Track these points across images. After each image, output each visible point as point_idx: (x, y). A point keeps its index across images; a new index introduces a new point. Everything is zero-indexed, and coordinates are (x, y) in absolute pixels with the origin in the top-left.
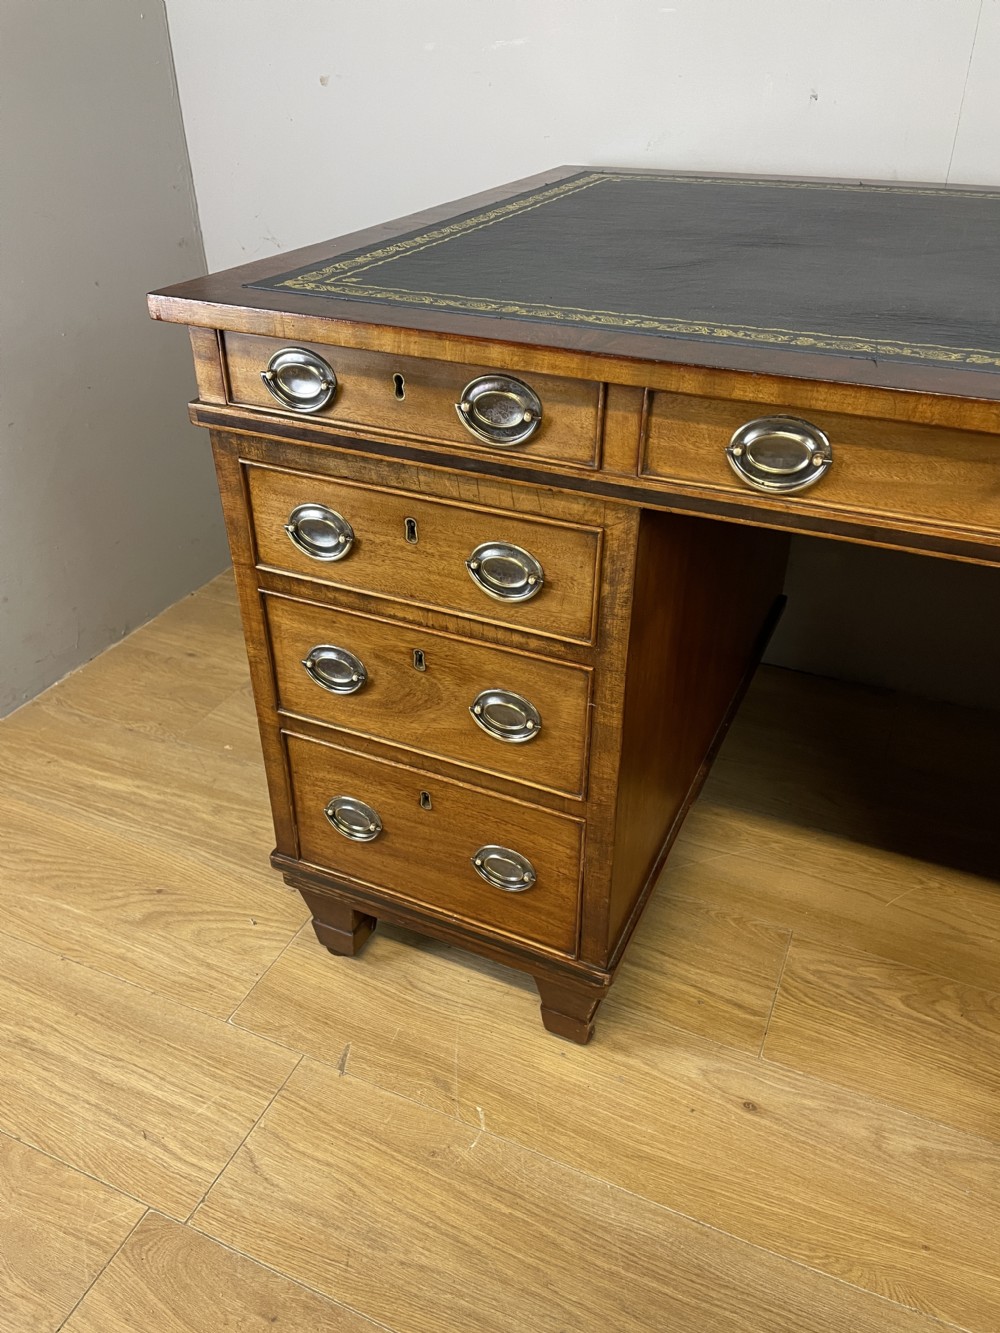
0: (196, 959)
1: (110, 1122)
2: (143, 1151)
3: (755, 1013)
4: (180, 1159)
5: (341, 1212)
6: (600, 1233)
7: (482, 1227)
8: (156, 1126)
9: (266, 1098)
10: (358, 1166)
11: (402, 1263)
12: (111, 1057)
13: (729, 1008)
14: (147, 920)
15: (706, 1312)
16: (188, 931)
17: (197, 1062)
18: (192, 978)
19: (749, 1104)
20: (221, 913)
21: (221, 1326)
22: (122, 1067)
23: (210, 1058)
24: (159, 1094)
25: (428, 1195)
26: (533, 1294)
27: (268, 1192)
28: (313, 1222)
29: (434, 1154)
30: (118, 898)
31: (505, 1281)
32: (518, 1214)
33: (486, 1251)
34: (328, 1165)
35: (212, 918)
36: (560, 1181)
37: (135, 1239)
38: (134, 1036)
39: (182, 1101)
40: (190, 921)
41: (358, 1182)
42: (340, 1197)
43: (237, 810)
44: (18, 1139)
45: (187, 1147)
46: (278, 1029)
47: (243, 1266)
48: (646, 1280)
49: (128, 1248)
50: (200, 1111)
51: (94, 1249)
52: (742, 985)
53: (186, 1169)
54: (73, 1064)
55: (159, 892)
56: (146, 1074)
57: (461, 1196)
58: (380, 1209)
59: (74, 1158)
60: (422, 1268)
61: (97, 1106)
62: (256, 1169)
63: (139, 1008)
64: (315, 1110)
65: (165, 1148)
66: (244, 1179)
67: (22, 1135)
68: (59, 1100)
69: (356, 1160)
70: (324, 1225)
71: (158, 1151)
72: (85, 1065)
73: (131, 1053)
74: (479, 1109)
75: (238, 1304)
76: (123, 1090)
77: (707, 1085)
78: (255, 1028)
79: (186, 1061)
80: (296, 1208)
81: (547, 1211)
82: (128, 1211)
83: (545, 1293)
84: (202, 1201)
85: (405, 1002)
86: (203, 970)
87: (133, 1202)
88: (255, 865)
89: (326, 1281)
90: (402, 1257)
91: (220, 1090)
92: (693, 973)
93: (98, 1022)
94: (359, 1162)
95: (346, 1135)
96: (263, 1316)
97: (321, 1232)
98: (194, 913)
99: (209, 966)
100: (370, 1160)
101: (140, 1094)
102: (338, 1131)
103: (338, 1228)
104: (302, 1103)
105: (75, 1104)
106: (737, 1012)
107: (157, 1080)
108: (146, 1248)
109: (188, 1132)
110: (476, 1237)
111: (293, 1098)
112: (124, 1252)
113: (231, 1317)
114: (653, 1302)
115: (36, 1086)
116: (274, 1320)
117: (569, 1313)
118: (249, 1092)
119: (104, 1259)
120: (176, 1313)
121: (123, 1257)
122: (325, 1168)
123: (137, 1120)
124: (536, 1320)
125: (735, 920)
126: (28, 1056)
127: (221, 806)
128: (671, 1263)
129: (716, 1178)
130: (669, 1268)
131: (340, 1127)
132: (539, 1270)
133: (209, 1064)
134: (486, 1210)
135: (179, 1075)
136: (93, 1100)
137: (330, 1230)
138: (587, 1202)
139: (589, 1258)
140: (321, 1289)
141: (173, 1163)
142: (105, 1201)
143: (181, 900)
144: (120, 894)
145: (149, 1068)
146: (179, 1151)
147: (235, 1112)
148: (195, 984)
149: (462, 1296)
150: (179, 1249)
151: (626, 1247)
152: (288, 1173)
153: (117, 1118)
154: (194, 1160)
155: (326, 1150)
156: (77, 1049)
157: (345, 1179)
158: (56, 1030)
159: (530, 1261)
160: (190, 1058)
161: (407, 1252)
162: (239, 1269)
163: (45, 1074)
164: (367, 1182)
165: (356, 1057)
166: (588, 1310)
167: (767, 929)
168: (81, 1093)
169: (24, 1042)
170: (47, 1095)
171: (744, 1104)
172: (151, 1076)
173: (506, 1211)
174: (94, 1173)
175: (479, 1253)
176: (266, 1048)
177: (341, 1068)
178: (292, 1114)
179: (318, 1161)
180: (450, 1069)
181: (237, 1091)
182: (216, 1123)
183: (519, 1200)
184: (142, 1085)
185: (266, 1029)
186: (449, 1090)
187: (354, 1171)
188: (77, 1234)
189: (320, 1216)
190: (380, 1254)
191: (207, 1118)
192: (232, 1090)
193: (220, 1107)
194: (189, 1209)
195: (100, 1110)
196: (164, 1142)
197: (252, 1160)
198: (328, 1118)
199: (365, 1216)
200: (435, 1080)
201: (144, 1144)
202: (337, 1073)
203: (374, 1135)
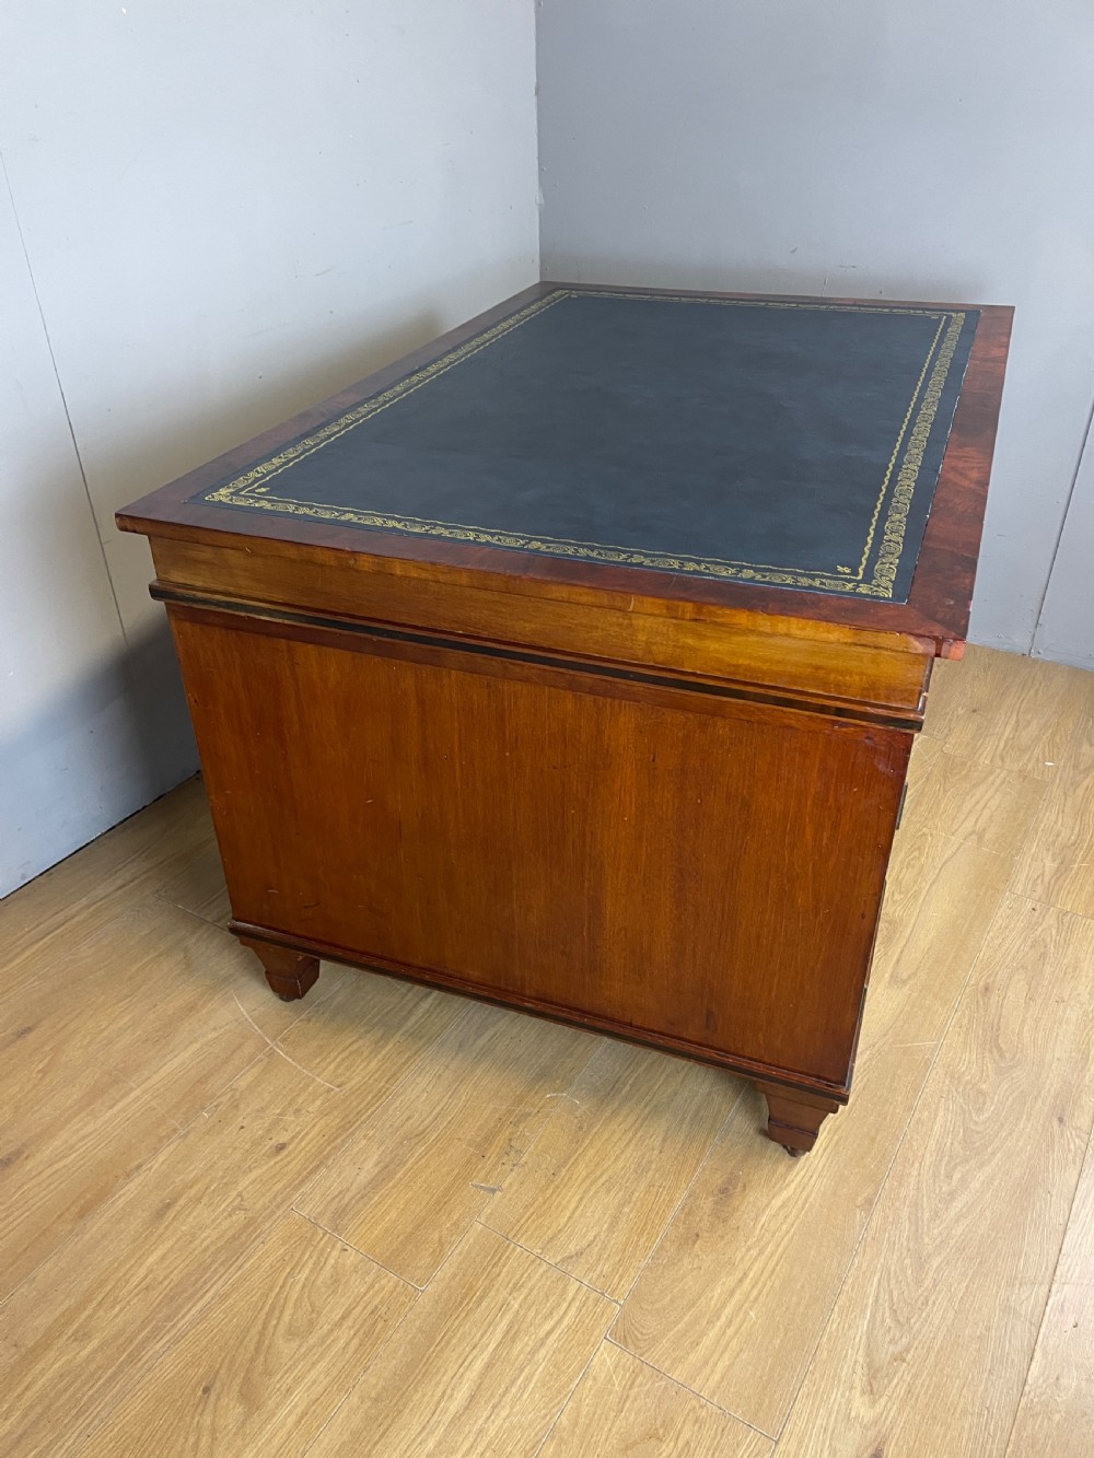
0: (331, 1331)
1: (514, 1390)
2: (551, 1353)
4: (562, 1317)
5: (621, 1190)
8: (526, 1344)
9: (514, 1249)
10: (583, 1181)
11: (661, 1152)
12: (439, 1403)
14: (250, 1398)
16: (285, 1348)
17: (463, 1314)
18: (355, 1335)
20: (270, 1313)
21: (702, 1272)
22: (453, 1389)
23: (461, 1303)
24: (492, 1346)
25: (613, 1133)
27: (599, 1243)
28: (626, 1210)
29: (581, 1128)
30: (196, 1443)
31: (674, 1094)
32: (631, 1081)
33: (654, 1102)
34: (581, 1199)
35: (274, 1323)
37: (632, 1347)
38: (418, 1382)
39: (503, 1325)
40: (270, 1346)
41: (598, 1178)
42: (609, 1191)
43: (95, 1310)
45: (551, 1313)
46: (441, 1245)
47: (658, 1259)
49: (640, 1351)
50: (516, 1306)
51: (638, 1382)
53: (573, 1309)
54: (439, 1444)
55: (206, 1390)
56: (466, 1364)
57: (614, 1114)
58: (620, 1164)
59: (548, 1418)
61: (494, 1407)
62: (580, 1254)
63: (381, 1383)
64: (532, 1210)
65: (550, 1333)
66: (586, 1263)
69: (579, 1181)
70: (629, 1203)
71: (554, 1336)
72: (443, 1429)
74: (548, 1096)
75: (686, 1261)
76: (480, 1384)
78: (435, 1264)
79: (460, 1325)
80: (615, 1220)
82: (606, 1356)
84: (602, 1294)
85: (437, 1140)
86: (349, 1322)
87: (598, 1354)
88: (205, 1283)
89: (671, 1200)
90: (656, 1153)
91: (498, 1290)
93: (387, 1429)
94: (581, 1178)
95: (557, 1187)
96: (695, 1242)
97: (635, 1204)
98: (259, 1344)
99: (344, 1318)
100: (582, 1170)
101: (489, 1366)
102: (553, 1192)
103: (633, 1193)
104: (524, 1220)
105: (488, 1430)
107: (475, 1352)
108: (639, 1336)
109: (537, 1314)
110: (646, 1106)
111: (517, 1228)
112: (642, 1355)
113: (695, 1265)
116: (697, 1236)
118: (504, 1266)
119: (647, 1370)
120: (693, 1305)
121: (646, 1355)
122: (584, 1201)
123: (516, 1364)
127: (77, 1331)
131: (549, 1192)
133: (468, 1304)
134: (626, 1099)
135: (474, 1330)
136: (487, 1413)
137: (634, 1198)
140: (678, 1204)
141: (565, 1322)
142: (595, 1379)
143: (232, 1362)
144: (192, 1440)
145: (460, 1361)
146: (555, 1319)
147: (522, 1275)
148: (365, 1328)
149: (684, 1118)
150: (642, 1308)
152: (585, 1229)
153: (513, 1382)
154: (565, 1305)
155: (569, 1201)
156: (420, 1443)
157: (593, 1189)
159: (662, 1078)
160: (457, 1322)
161: (654, 1150)
162: (660, 1261)
164: (598, 1173)
165: (485, 1180)
168: (476, 1427)
172: (470, 1358)
173: (628, 1087)
174: (566, 1395)
175: (656, 1105)
176: (460, 1254)
177: (493, 1191)
178: (533, 1228)
179: (577, 1207)
180: (509, 1112)
181: (502, 1274)
182: (531, 1290)
183: (622, 1080)
184: (478, 1366)
185: (438, 1256)
186: (529, 1114)
187: (588, 1182)
188: (623, 1400)
189: (622, 1205)
190: (654, 1166)
191: (525, 1299)
192: (500, 1279)
193: (516, 1288)
194: (609, 1304)
195: (500, 1402)
196: (545, 1332)
197: (571, 1257)
198: (540, 1199)
199: (625, 1174)
200: (519, 1122)
201: (543, 1352)
202: (498, 1194)
203: (559, 1167)
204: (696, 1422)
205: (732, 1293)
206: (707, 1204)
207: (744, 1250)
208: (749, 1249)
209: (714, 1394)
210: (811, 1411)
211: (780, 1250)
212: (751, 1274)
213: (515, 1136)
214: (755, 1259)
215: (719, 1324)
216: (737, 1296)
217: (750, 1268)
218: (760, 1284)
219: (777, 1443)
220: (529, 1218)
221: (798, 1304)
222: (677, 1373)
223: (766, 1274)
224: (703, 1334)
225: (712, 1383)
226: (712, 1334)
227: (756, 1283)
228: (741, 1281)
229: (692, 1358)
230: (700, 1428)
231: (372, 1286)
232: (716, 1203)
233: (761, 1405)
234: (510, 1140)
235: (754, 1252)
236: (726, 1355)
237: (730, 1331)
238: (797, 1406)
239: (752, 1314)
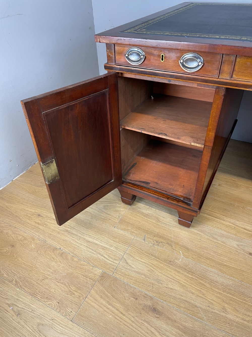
0: (105, 212)
1: (90, 250)
2: (99, 258)
3: (250, 231)
4: (108, 260)
5: (149, 274)
6: (215, 283)
7: (185, 280)
8: (102, 252)
9: (127, 246)
10: (152, 264)
11: (166, 287)
12: (88, 235)
13: (243, 230)
15: (245, 303)
16: (102, 206)
17: (109, 237)
18: (104, 217)
19: (251, 253)
20: (109, 202)
21: (124, 300)
22: (91, 238)
23: (112, 236)
24: (101, 244)
25: (171, 272)
26: (200, 296)
27: (131, 269)
28: (143, 276)
29: (170, 262)
31: (193, 293)
32: (194, 277)
33: (187, 286)
34: (145, 263)
35: (107, 203)
36: (203, 270)
37: (100, 278)
38: (93, 230)
39: (107, 246)
41: (153, 267)
42: (149, 271)
44: (69, 254)
45: (110, 257)
46: (127, 230)
47: (127, 286)
48: (228, 295)
49: (99, 280)
50: (111, 249)
51: (91, 280)
52: (245, 224)
53: (110, 262)
54: (79, 236)
56: (97, 239)
57: (179, 272)
58: (159, 274)
59: (83, 258)
60: (171, 289)
61: (87, 246)
62: (127, 263)
63: (93, 224)
64: (140, 250)
65: (105, 257)
66: (125, 265)
67: (70, 253)
68: (77, 245)
69: (151, 262)
70: (146, 277)
71: (103, 258)
72: (82, 237)
73: (93, 234)
74: (181, 252)
75: (127, 295)
76: (92, 243)
77: (239, 248)
78: (122, 229)
79: (106, 237)
80: (138, 273)
81: (201, 277)
82: (98, 272)
83: (203, 296)
84: (115, 270)
85: (157, 225)
87: (99, 270)
89: (148, 291)
90: (166, 286)
91: (116, 244)
92: (232, 221)
93: (83, 227)
94: (152, 263)
95: (148, 256)
96: (134, 298)
97: (145, 279)
98: (103, 201)
99: (108, 214)
100: (155, 263)
101: (96, 244)
102: (146, 255)
103: (149, 278)
104: (136, 248)
105: (81, 246)
106: (245, 231)
107: (100, 241)
108: (103, 280)
109: (109, 254)
110: (184, 282)
111: (134, 247)
112: (98, 281)
113: (126, 298)
114: (231, 300)
115: (71, 241)
116: (136, 299)
117: (210, 302)
118: (123, 245)
119: (94, 283)
120: (113, 296)
122: (144, 264)
123: (97, 250)
124: (202, 303)
125: (242, 207)
126: (68, 234)
128: (235, 291)
129: (244, 271)
130: (234, 292)
131: (146, 254)
132: (201, 291)
133: (112, 238)
134: (185, 276)
135: (105, 240)
136: (85, 245)
137: (147, 279)
138: (211, 275)
139: (214, 289)
140: (147, 293)
142: (92, 269)
146: (108, 258)
147: (120, 249)
148: (106, 218)
149: (182, 296)
150: (111, 281)
151: (223, 287)
152: (135, 264)
153: (92, 249)
154: (112, 260)
155: (144, 259)
156: (80, 233)
157: (149, 266)
158: (74, 228)
159: (198, 289)
161: (167, 285)
163: (73, 238)
164: (155, 268)
165: (148, 238)
166: (215, 301)
167: (251, 210)
168: (82, 243)
169: (67, 231)
170: (74, 243)
171: (249, 253)
172: (98, 240)
173: (191, 276)
174: (88, 262)
175: (185, 286)
176: (125, 234)
177: (144, 240)
178: (134, 250)
179: (142, 262)
180: (172, 241)
181: (120, 244)
182: (116, 252)
183: (193, 274)
184: (97, 242)
185: (124, 230)
186: (172, 246)
187: (151, 265)
188: (86, 277)
189: (144, 275)
190: (160, 285)
191: (114, 250)
192: (118, 244)
193: (116, 248)
194: (112, 272)
195: (88, 248)
196: (104, 256)
197: (126, 261)
198: (143, 252)
199: (155, 276)
200: (168, 244)
201: (99, 256)
202: (143, 241)
203: (155, 256)
204: (79, 296)
205: (117, 310)
206: (149, 303)
207: (133, 315)
208: (134, 317)
209: (86, 302)
210: (79, 333)
211: (134, 329)
212: (124, 317)
213: (163, 244)
214: (130, 319)
215: (107, 304)
216: (116, 312)
217: (126, 317)
218: (121, 320)
219: (71, 321)
220: (137, 249)
221: (114, 333)
222: (93, 291)
223: (125, 323)
224: (104, 299)
225: (90, 301)
226: (104, 302)
227: (121, 319)
228: (122, 313)
229: (97, 296)
230: (78, 298)
231: (115, 218)
232: (150, 306)
233: (82, 316)
234: (162, 242)
235: (132, 319)
236: (98, 307)
237: (106, 309)
238: (81, 329)
239: (111, 316)
